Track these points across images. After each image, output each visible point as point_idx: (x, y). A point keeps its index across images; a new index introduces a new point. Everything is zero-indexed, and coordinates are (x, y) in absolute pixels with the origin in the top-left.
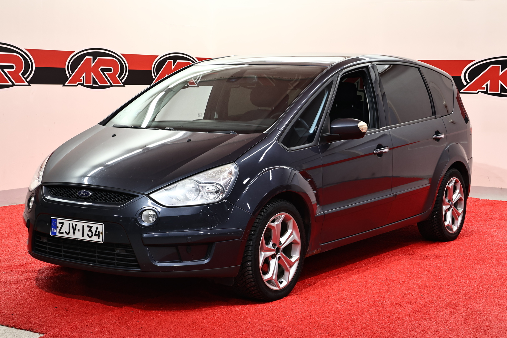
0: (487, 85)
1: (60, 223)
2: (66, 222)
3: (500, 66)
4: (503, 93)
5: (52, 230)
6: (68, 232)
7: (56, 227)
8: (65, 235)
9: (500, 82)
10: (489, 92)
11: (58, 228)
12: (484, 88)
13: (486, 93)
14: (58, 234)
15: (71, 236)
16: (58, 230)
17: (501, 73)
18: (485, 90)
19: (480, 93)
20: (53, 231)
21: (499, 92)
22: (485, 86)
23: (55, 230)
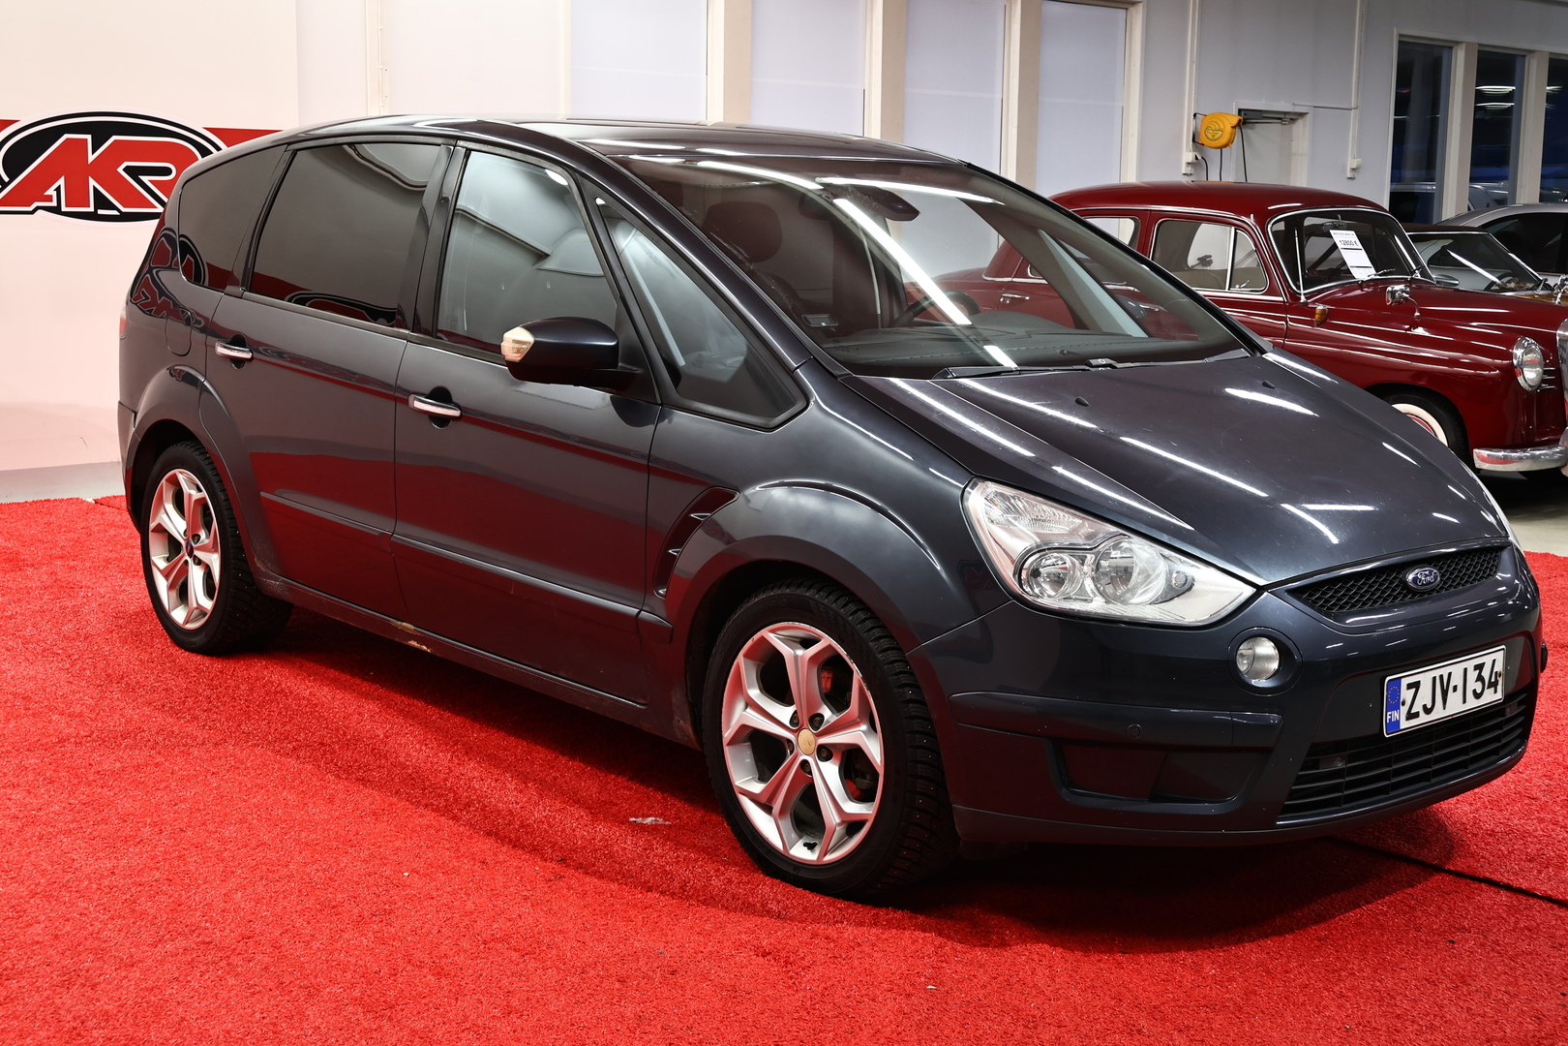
0: (58, 190)
1: (1410, 686)
2: (1425, 677)
3: (89, 137)
4: (100, 212)
5: (1389, 717)
6: (1429, 706)
7: (1396, 705)
8: (1424, 719)
9: (92, 183)
10: (64, 209)
11: (1403, 704)
12: (49, 198)
13: (56, 210)
14: (1404, 724)
15: (1439, 713)
16: (1404, 710)
17: (91, 158)
18: (54, 204)
19: (39, 211)
20: (1390, 719)
21: (91, 209)
22: (51, 191)
23: (1395, 714)
